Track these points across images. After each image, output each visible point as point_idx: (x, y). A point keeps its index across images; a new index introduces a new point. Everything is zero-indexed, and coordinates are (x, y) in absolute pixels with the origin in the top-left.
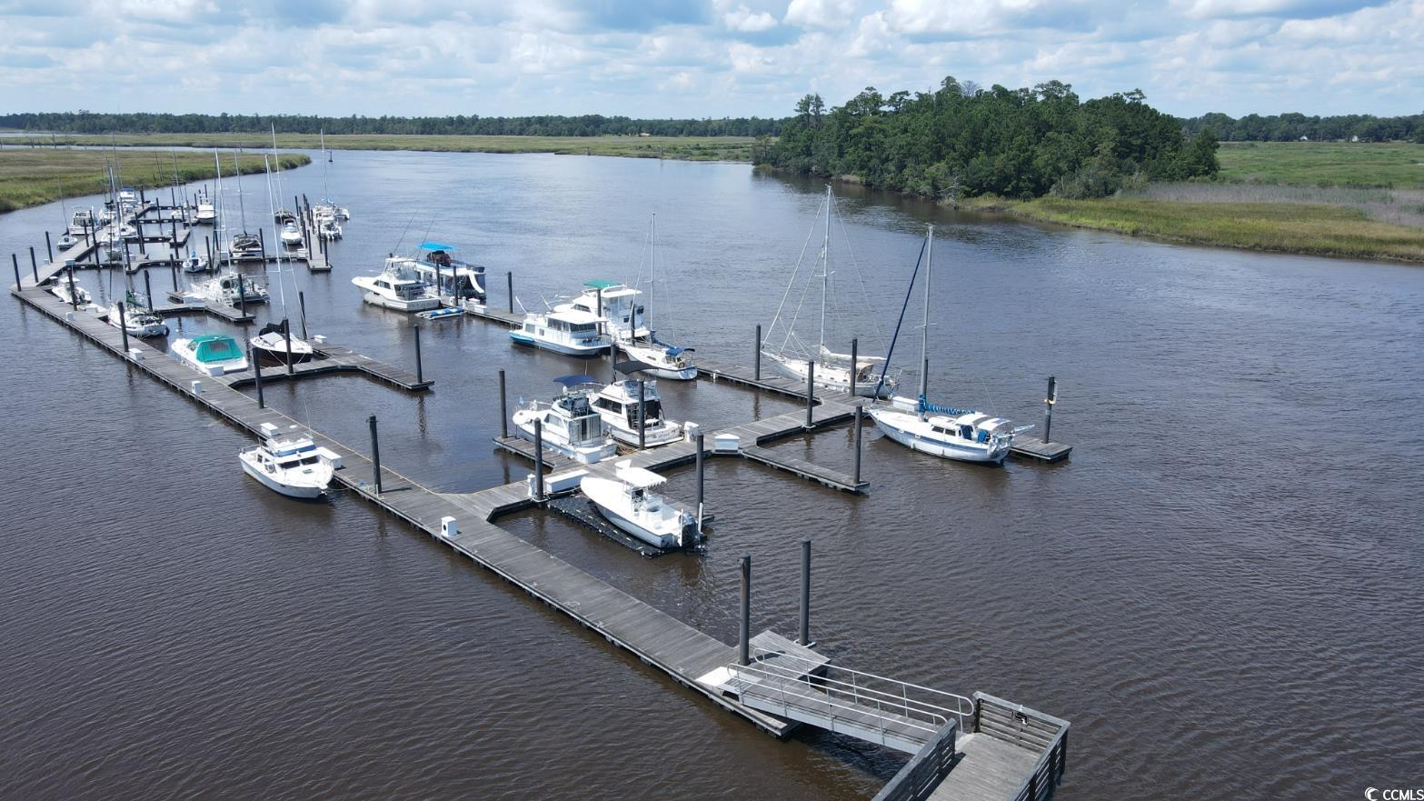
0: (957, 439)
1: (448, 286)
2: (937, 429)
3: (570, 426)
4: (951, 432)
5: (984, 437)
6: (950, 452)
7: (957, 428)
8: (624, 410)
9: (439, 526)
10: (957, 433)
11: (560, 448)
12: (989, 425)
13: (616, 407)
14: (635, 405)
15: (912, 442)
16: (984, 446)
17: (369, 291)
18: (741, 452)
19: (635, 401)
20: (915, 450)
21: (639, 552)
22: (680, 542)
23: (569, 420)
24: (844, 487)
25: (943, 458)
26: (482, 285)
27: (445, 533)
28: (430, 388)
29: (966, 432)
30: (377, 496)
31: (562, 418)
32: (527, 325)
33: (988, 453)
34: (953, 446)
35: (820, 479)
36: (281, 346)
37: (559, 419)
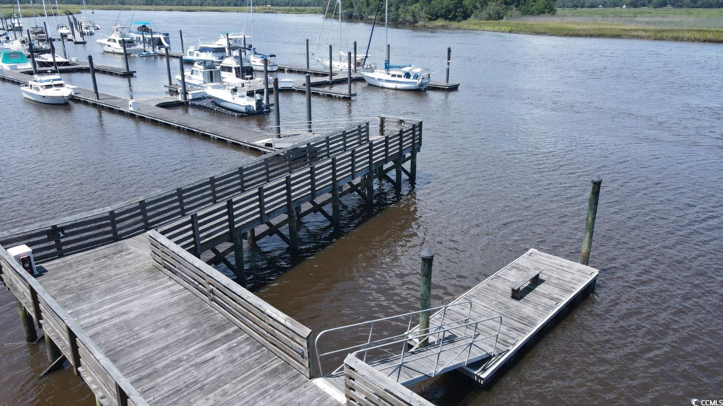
0: (403, 79)
1: (149, 43)
2: (394, 76)
3: (204, 74)
4: (400, 76)
5: (416, 77)
6: (399, 86)
7: (403, 74)
8: (234, 70)
9: (127, 106)
10: (403, 76)
11: (199, 86)
12: (418, 70)
13: (229, 69)
14: (239, 68)
15: (381, 84)
16: (416, 81)
17: (105, 45)
18: (294, 88)
19: (239, 66)
20: (383, 88)
21: (234, 116)
22: (255, 109)
23: (203, 71)
24: (343, 96)
25: (396, 89)
26: (168, 43)
27: (131, 109)
28: (134, 74)
29: (408, 75)
30: (97, 100)
31: (199, 70)
32: (190, 52)
33: (418, 83)
34: (401, 82)
35: (332, 94)
36: (50, 59)
37: (197, 71)
